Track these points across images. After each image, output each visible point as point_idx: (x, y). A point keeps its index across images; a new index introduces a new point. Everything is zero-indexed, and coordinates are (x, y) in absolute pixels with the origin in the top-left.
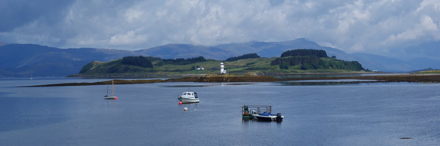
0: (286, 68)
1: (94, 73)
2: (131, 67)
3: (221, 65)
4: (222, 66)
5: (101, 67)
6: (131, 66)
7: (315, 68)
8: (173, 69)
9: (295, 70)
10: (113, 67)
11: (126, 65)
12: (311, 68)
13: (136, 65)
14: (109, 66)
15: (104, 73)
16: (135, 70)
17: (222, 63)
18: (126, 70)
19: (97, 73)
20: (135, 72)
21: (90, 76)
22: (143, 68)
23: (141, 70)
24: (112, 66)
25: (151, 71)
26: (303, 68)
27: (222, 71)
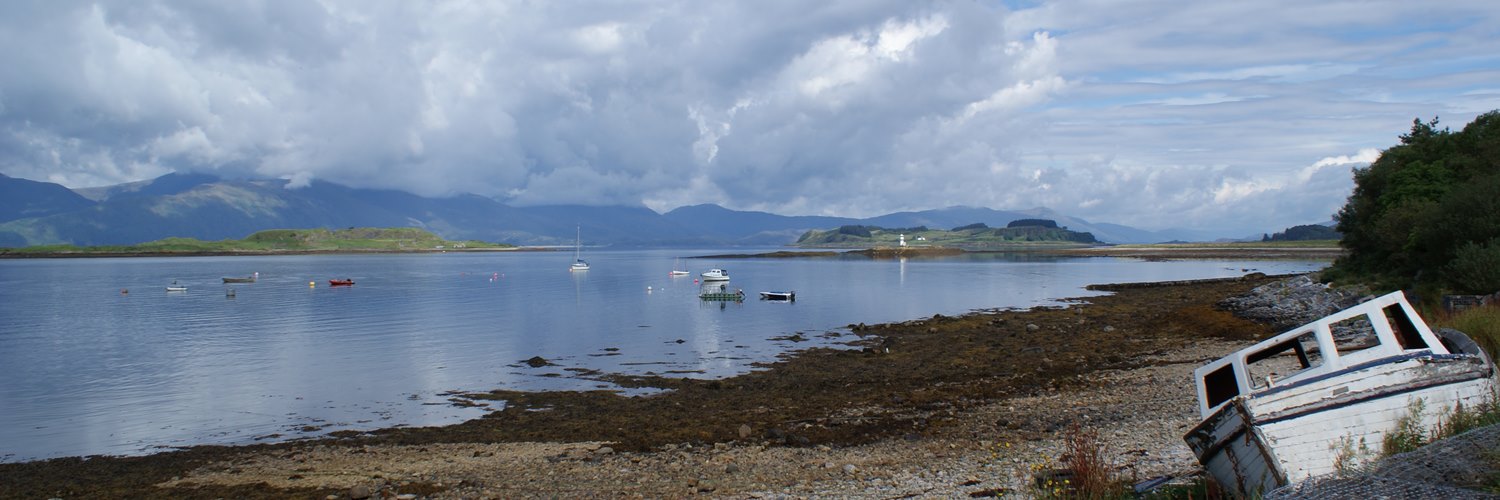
0: (1011, 239)
2: (849, 236)
5: (819, 237)
7: (1042, 239)
8: (892, 239)
9: (1021, 243)
10: (831, 237)
11: (844, 234)
12: (1037, 239)
13: (855, 235)
14: (827, 235)
16: (853, 240)
18: (844, 239)
21: (807, 245)
22: (861, 238)
24: (830, 234)
25: (869, 241)
26: (1028, 240)
27: (902, 243)
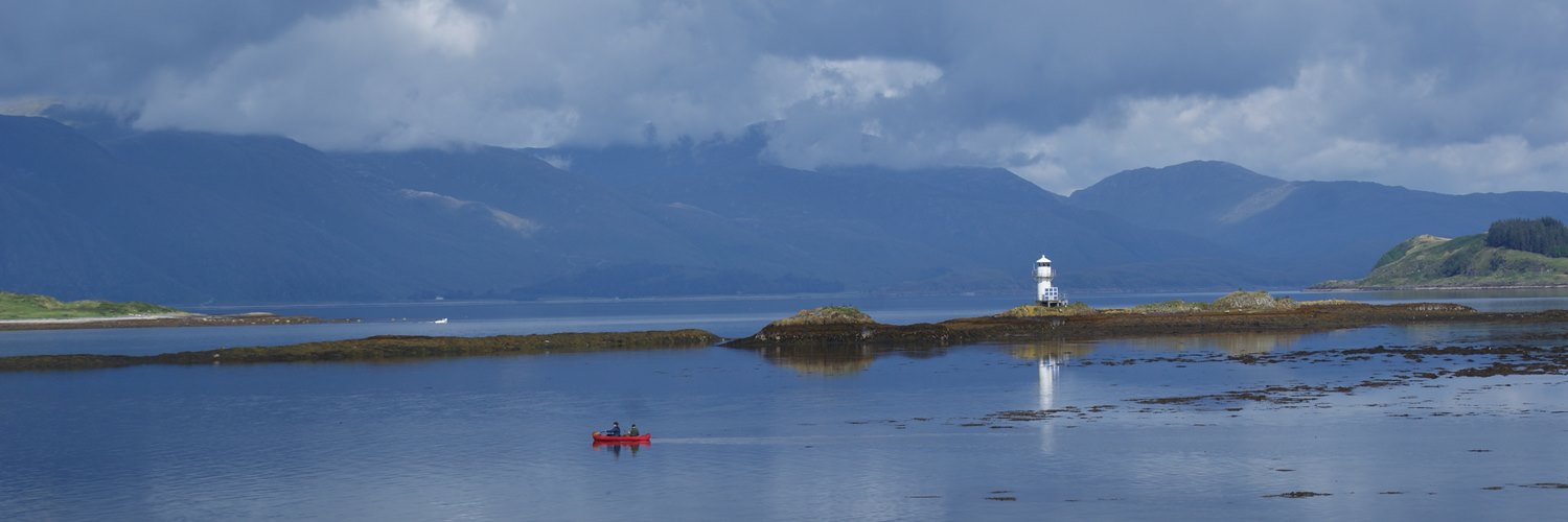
1: (1396, 277)
3: (1040, 265)
4: (1045, 271)
5: (1420, 257)
6: (1510, 251)
10: (1456, 257)
11: (1495, 250)
13: (1528, 250)
14: (1447, 254)
15: (1426, 276)
16: (1522, 267)
17: (1044, 260)
18: (1493, 266)
19: (1403, 277)
20: (1522, 271)
21: (1378, 286)
22: (1550, 260)
23: (1543, 265)
24: (1456, 251)
27: (1044, 287)
